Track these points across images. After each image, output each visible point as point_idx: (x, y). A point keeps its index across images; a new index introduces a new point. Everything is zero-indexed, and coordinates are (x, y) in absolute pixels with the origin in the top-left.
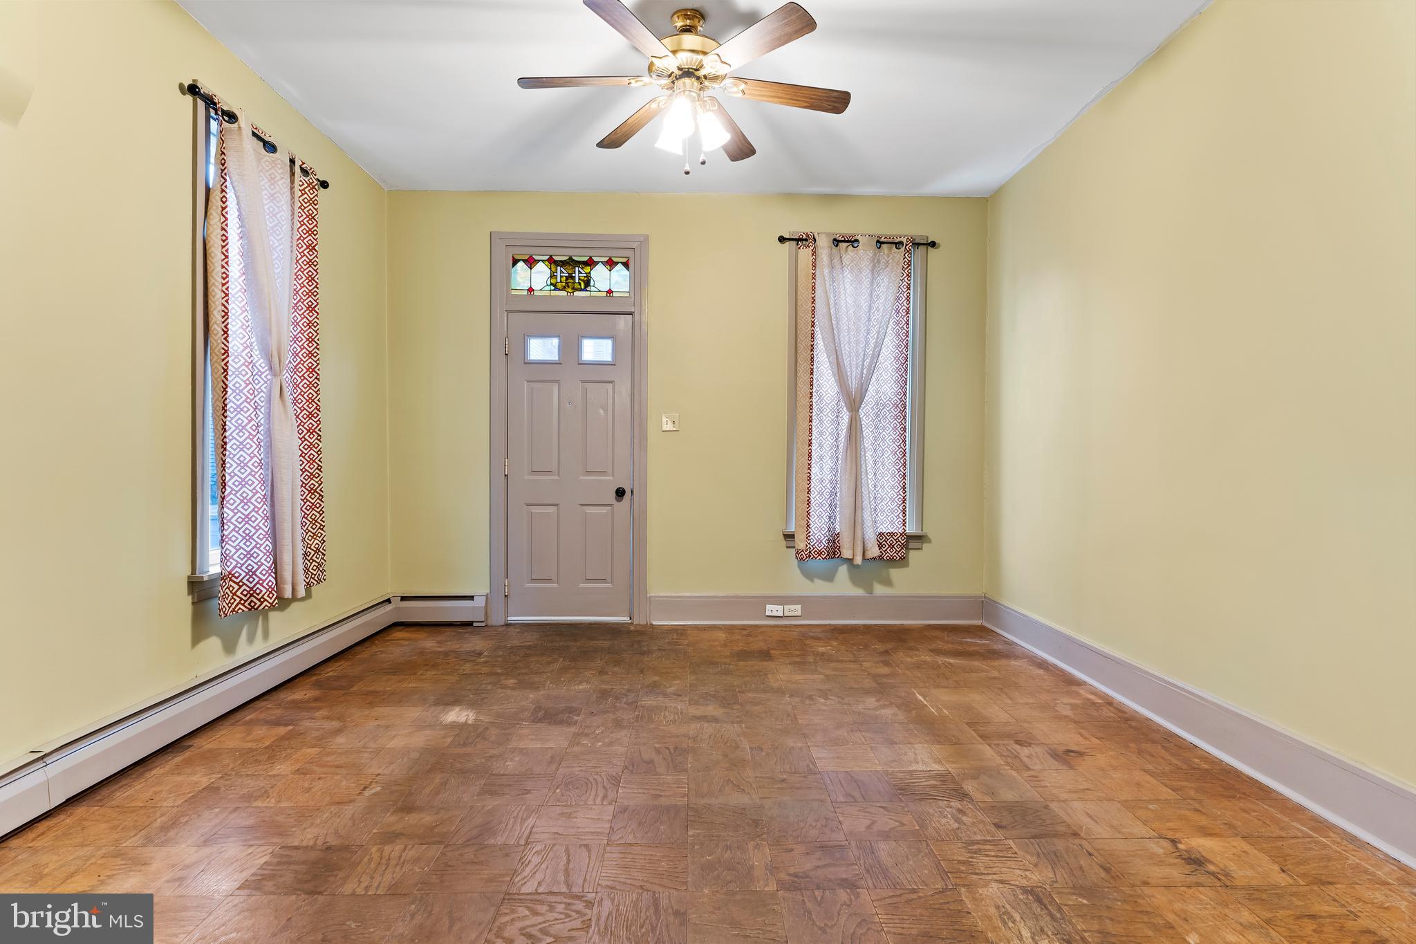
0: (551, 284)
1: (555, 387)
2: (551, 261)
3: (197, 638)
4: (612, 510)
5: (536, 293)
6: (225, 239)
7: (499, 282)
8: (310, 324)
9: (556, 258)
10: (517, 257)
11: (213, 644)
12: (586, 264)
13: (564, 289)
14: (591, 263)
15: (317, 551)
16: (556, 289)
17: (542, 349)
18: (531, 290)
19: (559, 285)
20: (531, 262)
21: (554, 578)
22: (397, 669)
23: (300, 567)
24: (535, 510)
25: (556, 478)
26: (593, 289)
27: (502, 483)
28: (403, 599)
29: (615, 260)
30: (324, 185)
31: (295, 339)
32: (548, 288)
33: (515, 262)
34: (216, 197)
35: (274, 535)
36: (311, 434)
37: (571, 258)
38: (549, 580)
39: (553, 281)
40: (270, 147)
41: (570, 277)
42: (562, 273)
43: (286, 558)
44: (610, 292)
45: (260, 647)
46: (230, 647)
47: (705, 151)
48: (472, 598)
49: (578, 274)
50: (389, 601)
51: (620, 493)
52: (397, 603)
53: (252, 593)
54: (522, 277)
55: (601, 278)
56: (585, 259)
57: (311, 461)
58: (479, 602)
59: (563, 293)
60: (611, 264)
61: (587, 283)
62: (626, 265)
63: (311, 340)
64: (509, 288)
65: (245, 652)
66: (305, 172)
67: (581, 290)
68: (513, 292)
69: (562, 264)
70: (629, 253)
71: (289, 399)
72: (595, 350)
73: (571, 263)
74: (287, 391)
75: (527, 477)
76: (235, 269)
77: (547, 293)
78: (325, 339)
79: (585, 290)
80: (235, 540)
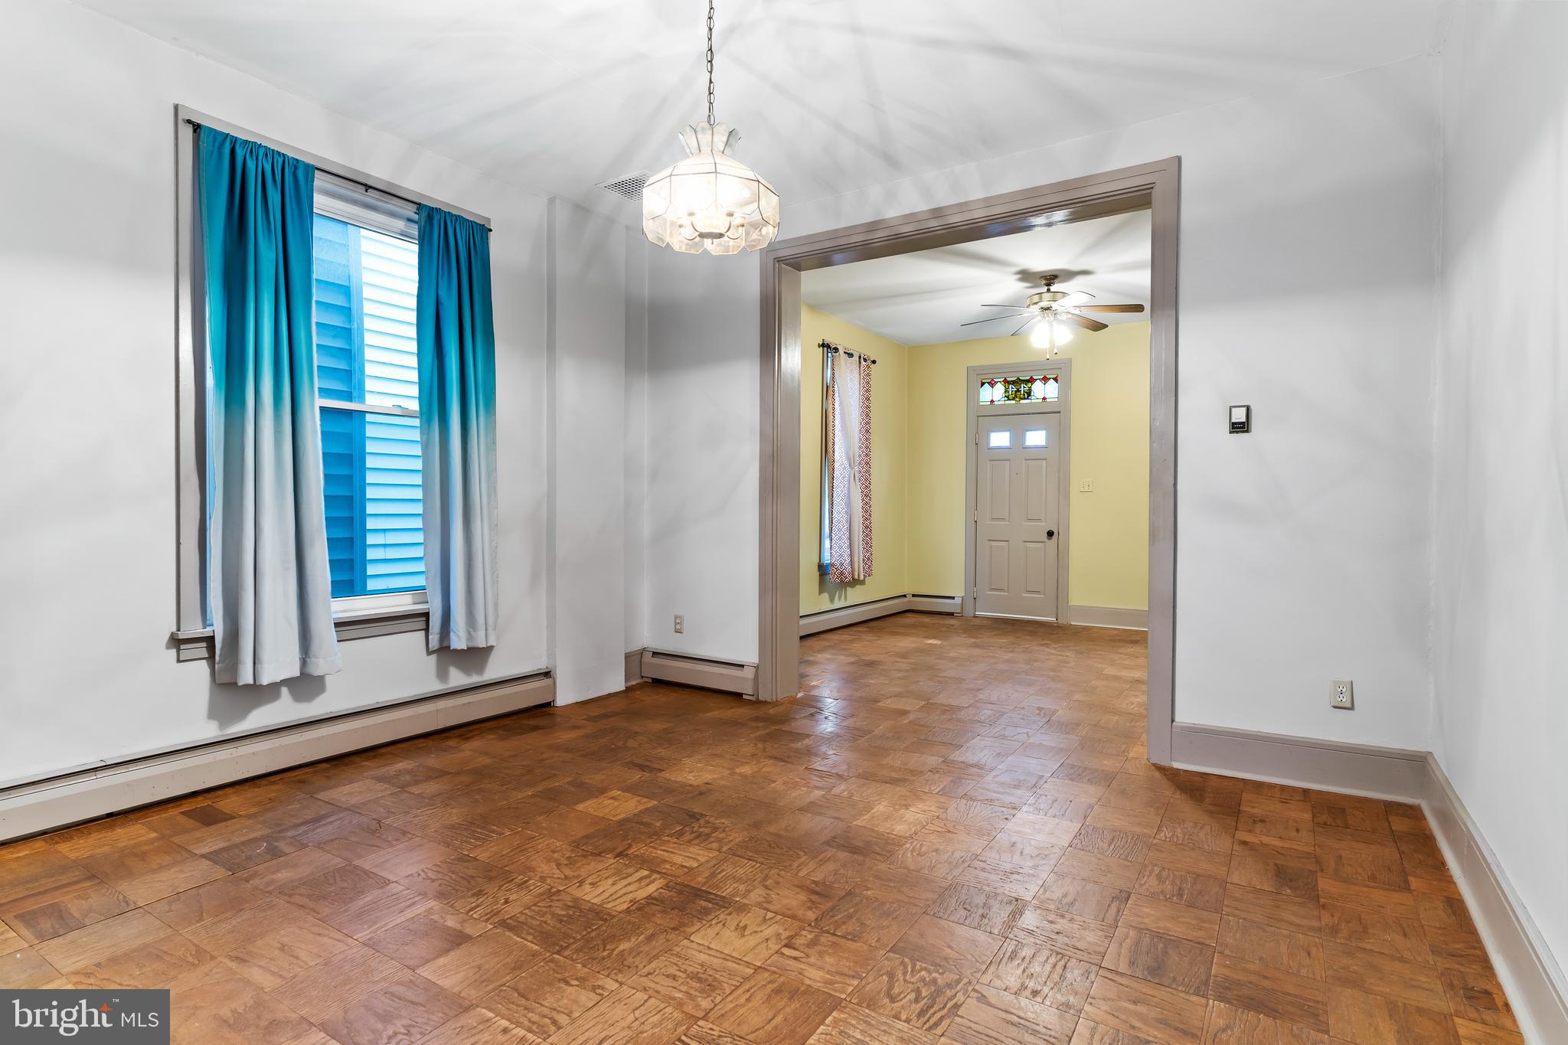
0: (1006, 396)
1: (1007, 464)
2: (1006, 381)
3: (821, 592)
4: (1045, 546)
5: (996, 403)
6: (834, 409)
7: (972, 396)
8: (867, 439)
9: (1008, 379)
10: (984, 381)
11: (826, 596)
12: (1027, 382)
13: (1013, 399)
14: (1032, 380)
15: (868, 559)
16: (1009, 400)
17: (1000, 439)
18: (992, 401)
19: (1011, 397)
20: (992, 384)
21: (1006, 589)
22: (907, 626)
23: (862, 565)
24: (993, 543)
25: (1008, 523)
26: (1033, 398)
27: (974, 526)
28: (914, 596)
29: (1048, 377)
30: (874, 362)
31: (860, 447)
32: (1003, 399)
33: (983, 384)
34: (831, 389)
35: (851, 546)
36: (867, 495)
37: (1018, 378)
38: (1002, 590)
39: (1007, 394)
40: (851, 355)
41: (1018, 390)
42: (1012, 388)
43: (856, 559)
44: (1044, 399)
45: (842, 604)
46: (832, 600)
47: (1059, 345)
48: (953, 598)
49: (1023, 388)
50: (905, 596)
51: (1050, 534)
52: (909, 598)
53: (842, 573)
54: (987, 394)
55: (1038, 389)
56: (1028, 378)
57: (866, 511)
58: (958, 601)
59: (1013, 402)
60: (1045, 380)
61: (1029, 394)
62: (1056, 379)
63: (867, 447)
64: (978, 401)
65: (837, 604)
66: (865, 360)
67: (1025, 399)
68: (981, 404)
69: (1013, 383)
70: (1057, 372)
71: (857, 479)
72: (1036, 438)
73: (1017, 382)
74: (857, 475)
75: (989, 523)
76: (837, 422)
77: (1003, 403)
78: (874, 447)
79: (1028, 399)
80: (836, 548)
